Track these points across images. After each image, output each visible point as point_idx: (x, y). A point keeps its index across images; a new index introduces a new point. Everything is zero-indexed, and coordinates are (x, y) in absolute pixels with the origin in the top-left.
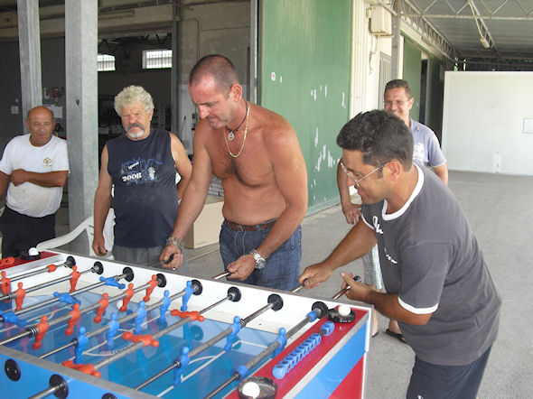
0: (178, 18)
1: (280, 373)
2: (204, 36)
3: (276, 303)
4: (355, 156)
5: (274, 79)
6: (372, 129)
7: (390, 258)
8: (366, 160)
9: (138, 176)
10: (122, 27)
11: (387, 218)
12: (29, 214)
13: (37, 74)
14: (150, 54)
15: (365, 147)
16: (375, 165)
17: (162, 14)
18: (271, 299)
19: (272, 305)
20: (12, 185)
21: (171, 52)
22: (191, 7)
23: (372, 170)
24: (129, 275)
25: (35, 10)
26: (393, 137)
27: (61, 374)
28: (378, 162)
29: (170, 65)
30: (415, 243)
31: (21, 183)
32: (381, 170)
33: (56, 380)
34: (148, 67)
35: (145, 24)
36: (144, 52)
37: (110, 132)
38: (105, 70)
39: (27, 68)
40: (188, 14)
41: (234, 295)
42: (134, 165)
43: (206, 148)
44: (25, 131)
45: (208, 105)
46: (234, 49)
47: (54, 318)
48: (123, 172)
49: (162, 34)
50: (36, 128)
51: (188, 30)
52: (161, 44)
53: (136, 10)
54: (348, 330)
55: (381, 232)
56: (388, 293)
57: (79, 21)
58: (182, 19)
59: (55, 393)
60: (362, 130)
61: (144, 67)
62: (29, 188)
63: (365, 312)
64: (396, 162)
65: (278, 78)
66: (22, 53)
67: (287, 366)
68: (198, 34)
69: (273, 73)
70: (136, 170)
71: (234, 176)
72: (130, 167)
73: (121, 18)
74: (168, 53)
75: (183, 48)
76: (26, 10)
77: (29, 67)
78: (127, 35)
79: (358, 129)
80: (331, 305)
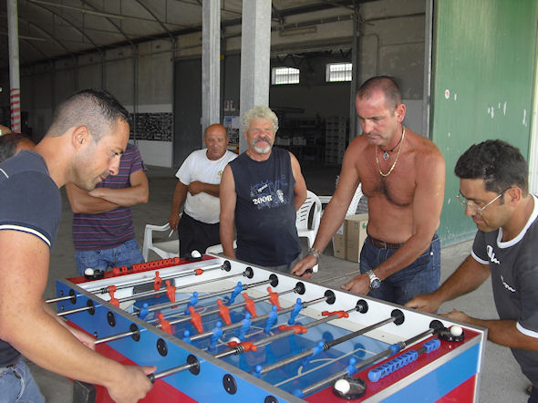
0: (358, 34)
1: (374, 376)
2: (384, 51)
3: (398, 318)
4: (477, 185)
5: (447, 97)
6: (492, 158)
7: (507, 286)
8: (489, 187)
9: (269, 198)
10: (306, 42)
11: (502, 245)
12: (202, 221)
13: (216, 94)
14: (333, 67)
15: (488, 174)
16: (497, 191)
17: (343, 30)
18: (394, 313)
19: (394, 319)
20: (189, 195)
21: (351, 65)
22: (372, 22)
23: (494, 197)
24: (274, 281)
25: (217, 38)
26: (513, 163)
27: (196, 355)
28: (500, 189)
29: (350, 79)
30: (533, 268)
31: (197, 193)
32: (502, 197)
33: (191, 359)
34: (331, 80)
35: (329, 40)
36: (328, 66)
37: (292, 143)
38: (290, 82)
39: (208, 89)
40: (368, 29)
41: (361, 307)
42: (263, 188)
43: (356, 166)
44: (204, 144)
45: (374, 119)
46: (413, 64)
47: (207, 311)
48: (252, 195)
49: (345, 49)
50: (211, 144)
51: (369, 45)
52: (343, 58)
53: (319, 26)
54: (453, 348)
55: (496, 262)
56: (502, 319)
57: (253, 47)
58: (362, 35)
59: (190, 369)
60: (482, 158)
61: (327, 80)
62: (204, 198)
63: (477, 334)
64: (516, 188)
65: (452, 96)
66: (204, 75)
67: (380, 372)
68: (379, 48)
69: (447, 91)
70: (265, 192)
71: (383, 195)
72: (260, 190)
73: (304, 34)
74: (349, 66)
75: (364, 63)
76: (209, 38)
77: (209, 88)
78: (309, 50)
79: (478, 158)
80: (446, 324)
